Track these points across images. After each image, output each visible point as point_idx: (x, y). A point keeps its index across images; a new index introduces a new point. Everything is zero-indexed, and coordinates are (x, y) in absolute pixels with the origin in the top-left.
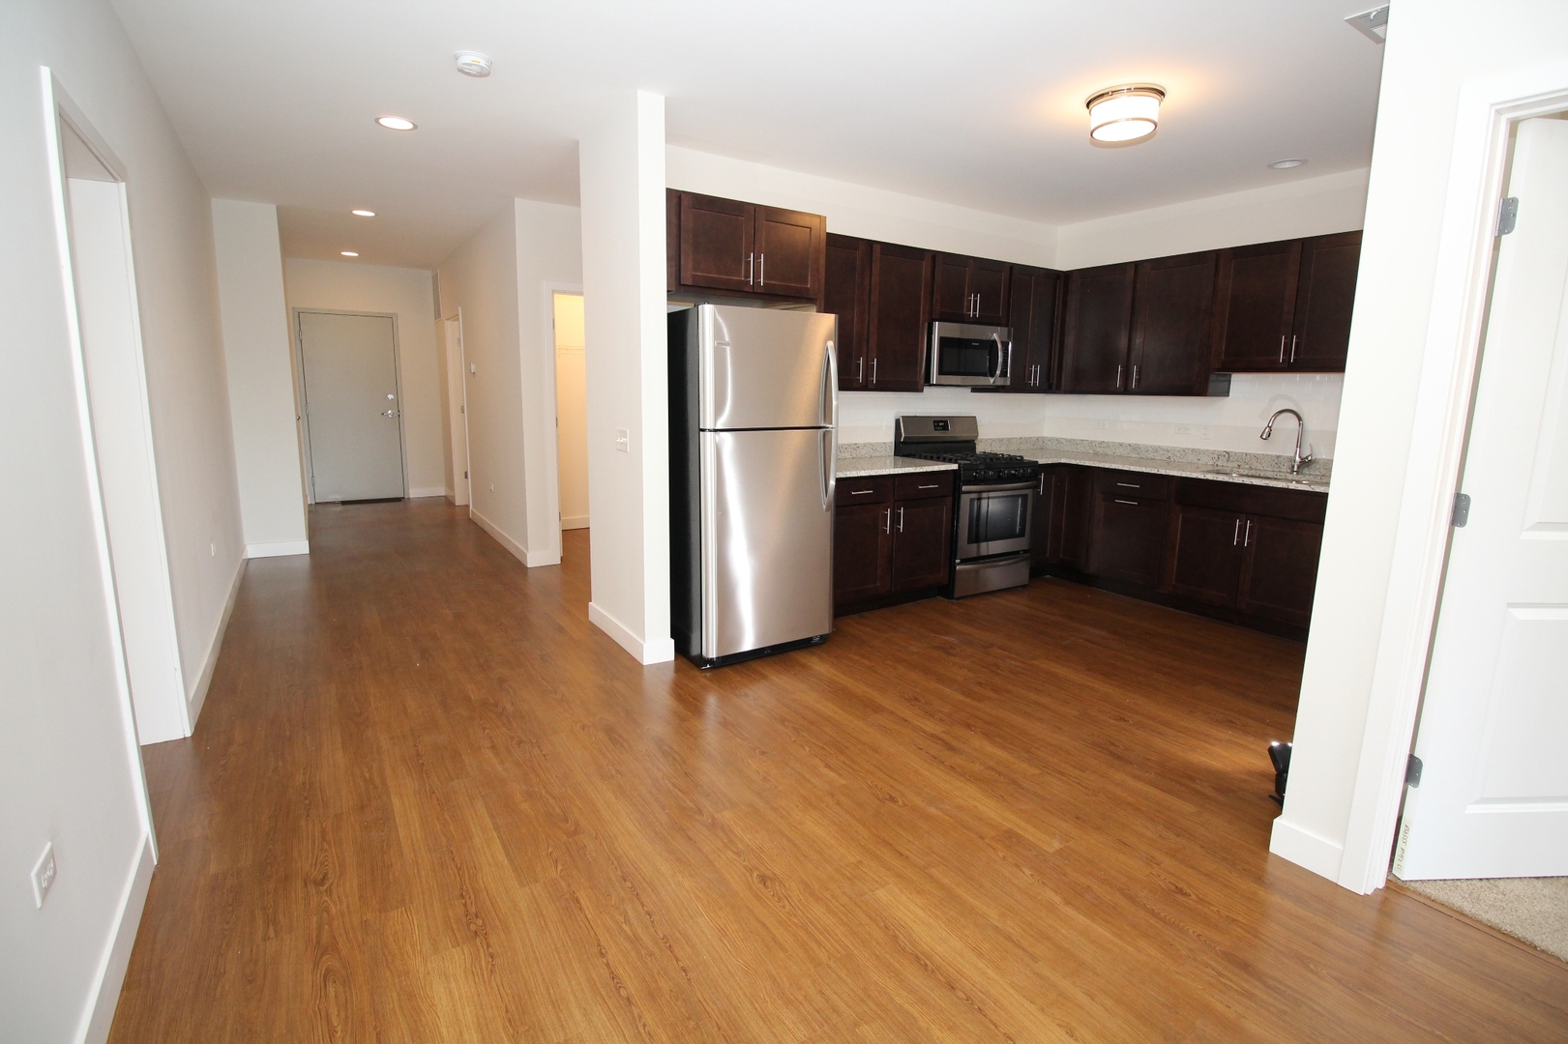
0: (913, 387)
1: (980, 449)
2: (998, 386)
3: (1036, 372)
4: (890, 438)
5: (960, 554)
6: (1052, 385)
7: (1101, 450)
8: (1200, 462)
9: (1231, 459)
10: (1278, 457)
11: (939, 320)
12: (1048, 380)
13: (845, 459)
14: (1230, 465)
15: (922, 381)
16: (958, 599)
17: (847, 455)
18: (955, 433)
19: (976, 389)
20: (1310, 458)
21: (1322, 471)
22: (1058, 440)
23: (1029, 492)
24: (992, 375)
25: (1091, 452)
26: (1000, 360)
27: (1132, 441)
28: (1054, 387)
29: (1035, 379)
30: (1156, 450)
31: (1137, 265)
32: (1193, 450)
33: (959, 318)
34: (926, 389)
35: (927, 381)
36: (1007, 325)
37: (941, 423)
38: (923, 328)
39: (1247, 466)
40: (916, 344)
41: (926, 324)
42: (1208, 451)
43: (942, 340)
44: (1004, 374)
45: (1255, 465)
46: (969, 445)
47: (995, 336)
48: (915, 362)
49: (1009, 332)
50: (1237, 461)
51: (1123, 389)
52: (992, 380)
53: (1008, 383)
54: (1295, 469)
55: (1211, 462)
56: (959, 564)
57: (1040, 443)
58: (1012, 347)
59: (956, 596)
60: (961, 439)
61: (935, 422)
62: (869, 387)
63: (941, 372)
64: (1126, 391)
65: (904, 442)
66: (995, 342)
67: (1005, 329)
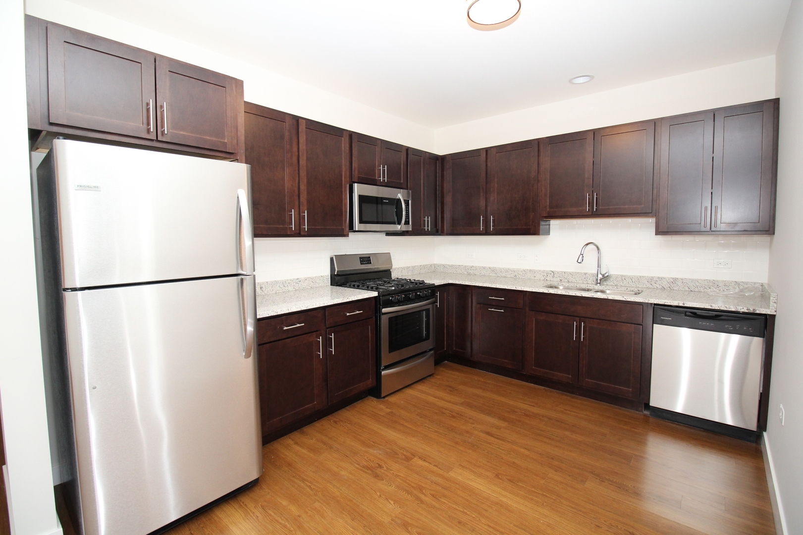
0: (342, 234)
1: (394, 276)
2: (404, 231)
3: (428, 221)
4: (327, 272)
5: (384, 363)
6: (437, 231)
7: (472, 272)
8: (535, 278)
9: (555, 275)
10: (585, 274)
11: (357, 183)
12: (436, 226)
13: (289, 291)
14: (555, 279)
15: (347, 229)
16: (384, 397)
17: (291, 288)
18: (375, 266)
19: (389, 234)
20: (607, 274)
21: (615, 282)
22: (444, 266)
23: (430, 307)
24: (399, 223)
25: (465, 273)
26: (404, 213)
27: (492, 266)
28: (440, 231)
29: (428, 227)
30: (507, 271)
31: (487, 150)
32: (530, 271)
33: (373, 182)
34: (351, 235)
35: (351, 228)
36: (407, 189)
37: (365, 259)
38: (346, 187)
39: (566, 280)
40: (341, 200)
41: (348, 186)
42: (540, 271)
43: (361, 198)
44: (407, 223)
45: (571, 279)
46: (387, 273)
47: (400, 196)
48: (341, 214)
49: (408, 193)
50: (559, 277)
51: (484, 232)
52: (399, 227)
53: (410, 229)
54: (599, 281)
55: (542, 279)
56: (383, 370)
57: (434, 269)
58: (412, 203)
59: (382, 396)
60: (381, 269)
61: (360, 258)
62: (302, 233)
63: (361, 222)
64: (487, 233)
65: (338, 275)
66: (399, 200)
67: (405, 191)
